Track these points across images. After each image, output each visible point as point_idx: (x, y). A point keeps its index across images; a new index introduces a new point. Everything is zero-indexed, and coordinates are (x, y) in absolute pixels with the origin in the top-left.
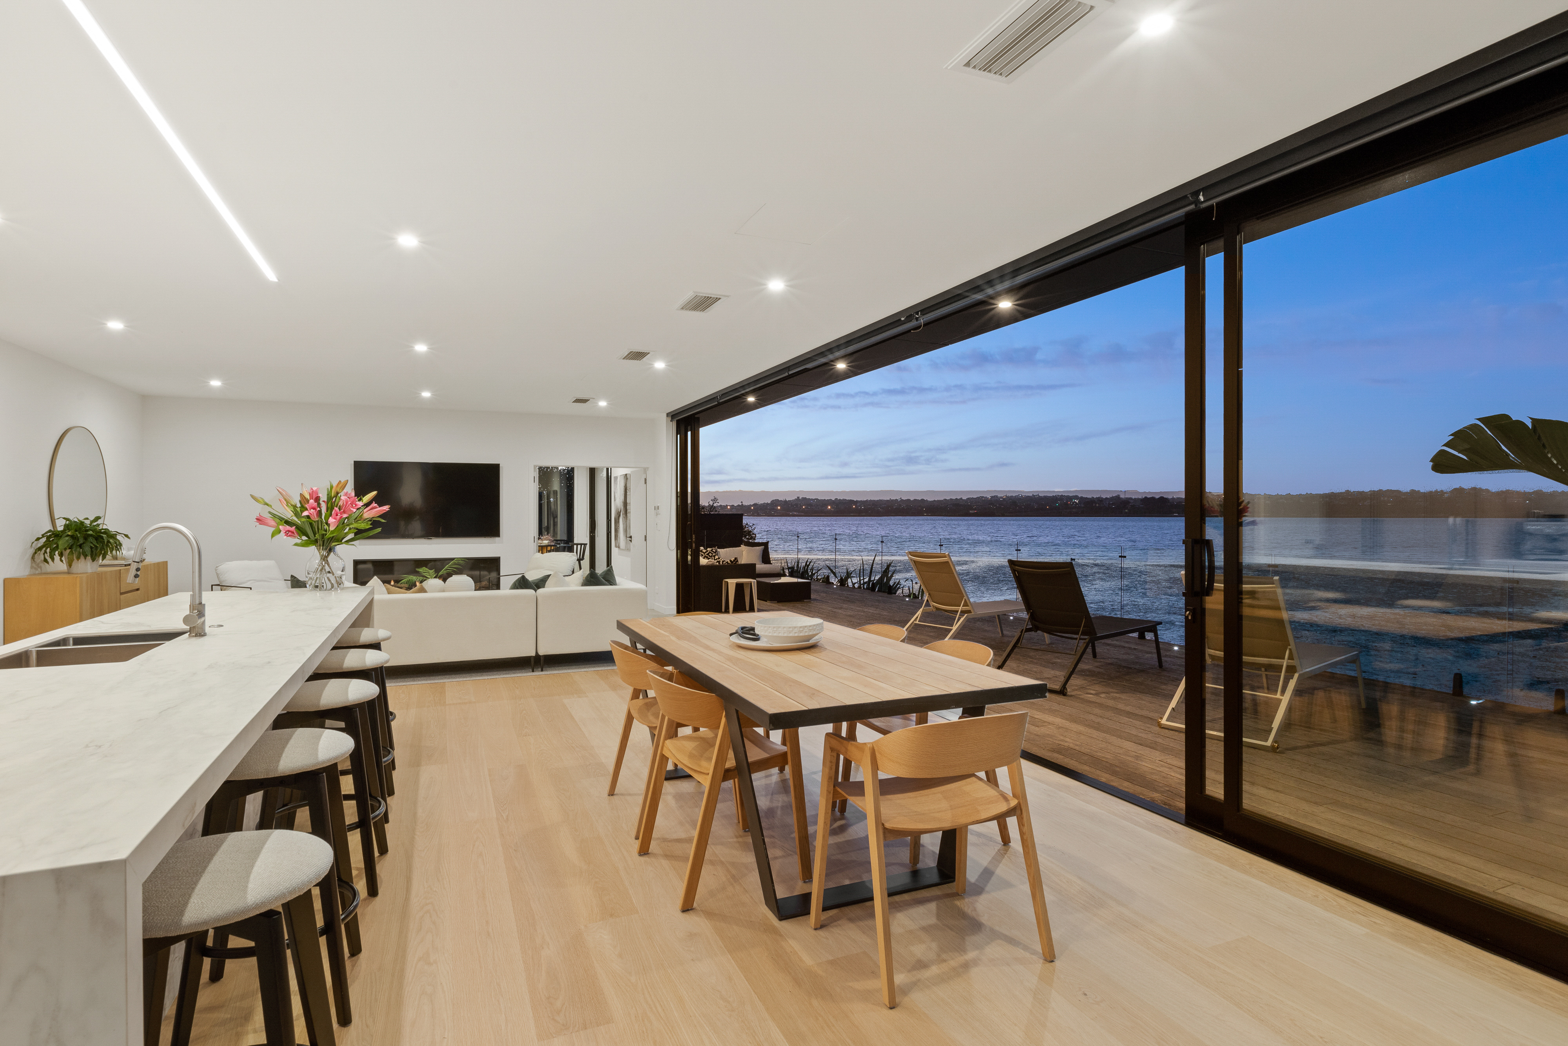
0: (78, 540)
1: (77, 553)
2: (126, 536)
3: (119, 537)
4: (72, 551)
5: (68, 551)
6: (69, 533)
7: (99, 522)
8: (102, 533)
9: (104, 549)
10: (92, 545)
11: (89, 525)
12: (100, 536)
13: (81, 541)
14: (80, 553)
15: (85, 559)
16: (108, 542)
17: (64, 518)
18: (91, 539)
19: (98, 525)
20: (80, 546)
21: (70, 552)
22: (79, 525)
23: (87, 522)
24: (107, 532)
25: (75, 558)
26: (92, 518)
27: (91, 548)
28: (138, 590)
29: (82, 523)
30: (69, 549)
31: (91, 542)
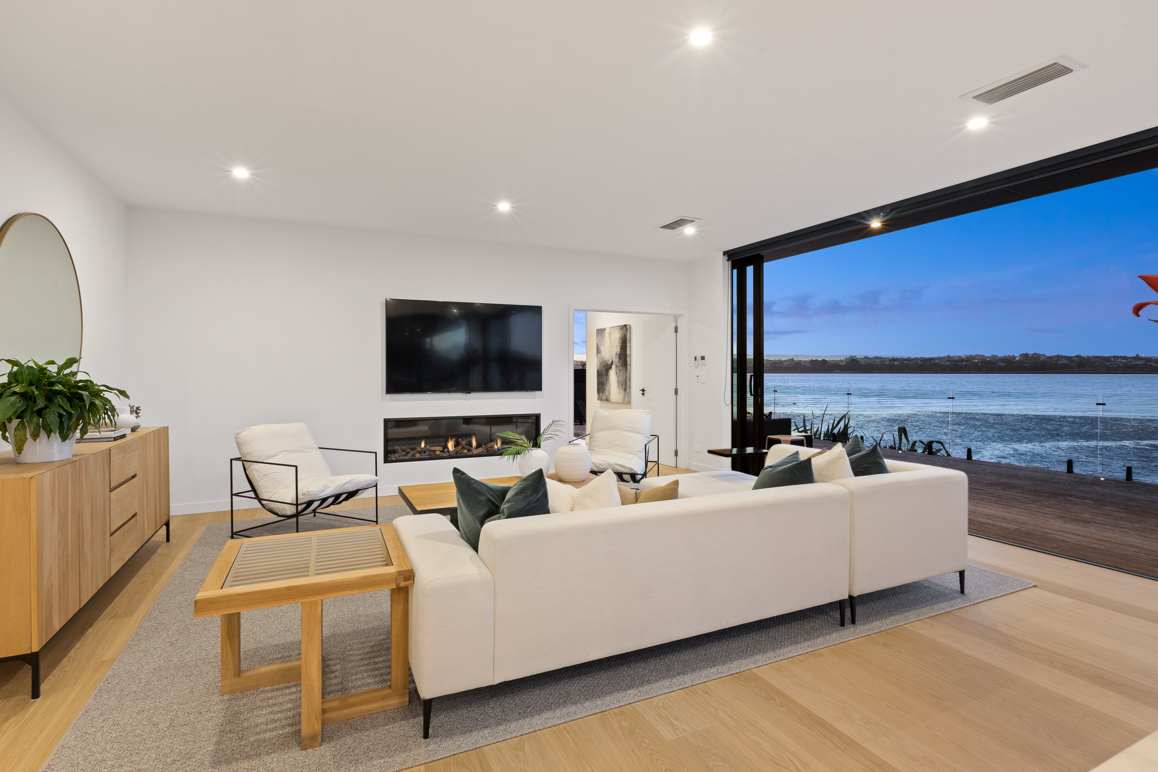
0: (35, 402)
1: (32, 426)
2: (123, 393)
3: (107, 395)
4: (22, 423)
5: (16, 422)
6: (17, 389)
7: (74, 368)
8: (80, 388)
9: (84, 417)
10: (62, 412)
11: (55, 375)
12: (77, 393)
13: (41, 403)
14: (38, 425)
15: (49, 437)
16: (92, 404)
17: (9, 361)
18: (60, 400)
19: (74, 374)
20: (40, 413)
21: (18, 425)
22: (36, 373)
23: (53, 369)
24: (88, 385)
25: (28, 436)
26: (61, 362)
27: (60, 416)
28: (134, 476)
29: (42, 370)
30: (18, 418)
31: (60, 406)
